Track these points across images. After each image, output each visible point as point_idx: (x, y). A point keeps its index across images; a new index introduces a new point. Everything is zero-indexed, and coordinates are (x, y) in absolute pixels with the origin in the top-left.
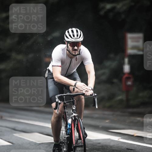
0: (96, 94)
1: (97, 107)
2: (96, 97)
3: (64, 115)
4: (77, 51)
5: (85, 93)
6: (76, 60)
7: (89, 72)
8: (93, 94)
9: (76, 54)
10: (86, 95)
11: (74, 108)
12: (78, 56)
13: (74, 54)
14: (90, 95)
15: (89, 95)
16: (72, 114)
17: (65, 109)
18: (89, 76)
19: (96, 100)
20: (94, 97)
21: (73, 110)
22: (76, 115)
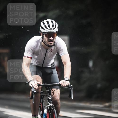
0: (72, 86)
1: (72, 98)
2: (72, 88)
3: (40, 105)
4: (53, 42)
5: (61, 84)
6: (52, 51)
7: (65, 63)
8: (69, 85)
9: (52, 44)
10: (62, 86)
11: (50, 98)
12: (53, 47)
13: (50, 44)
14: (67, 86)
15: (65, 86)
16: (48, 104)
17: (42, 99)
18: (66, 67)
19: (72, 91)
20: (70, 88)
21: (49, 100)
22: (52, 105)
